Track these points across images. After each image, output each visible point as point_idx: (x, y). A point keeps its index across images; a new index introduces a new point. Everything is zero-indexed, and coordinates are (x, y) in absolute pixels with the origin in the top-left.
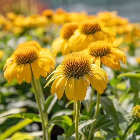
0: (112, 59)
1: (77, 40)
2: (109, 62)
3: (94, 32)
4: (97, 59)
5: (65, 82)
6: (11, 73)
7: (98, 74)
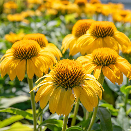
0: (115, 72)
1: (85, 42)
2: (111, 74)
3: (105, 36)
4: (97, 69)
5: (52, 91)
6: (4, 67)
7: (90, 89)
